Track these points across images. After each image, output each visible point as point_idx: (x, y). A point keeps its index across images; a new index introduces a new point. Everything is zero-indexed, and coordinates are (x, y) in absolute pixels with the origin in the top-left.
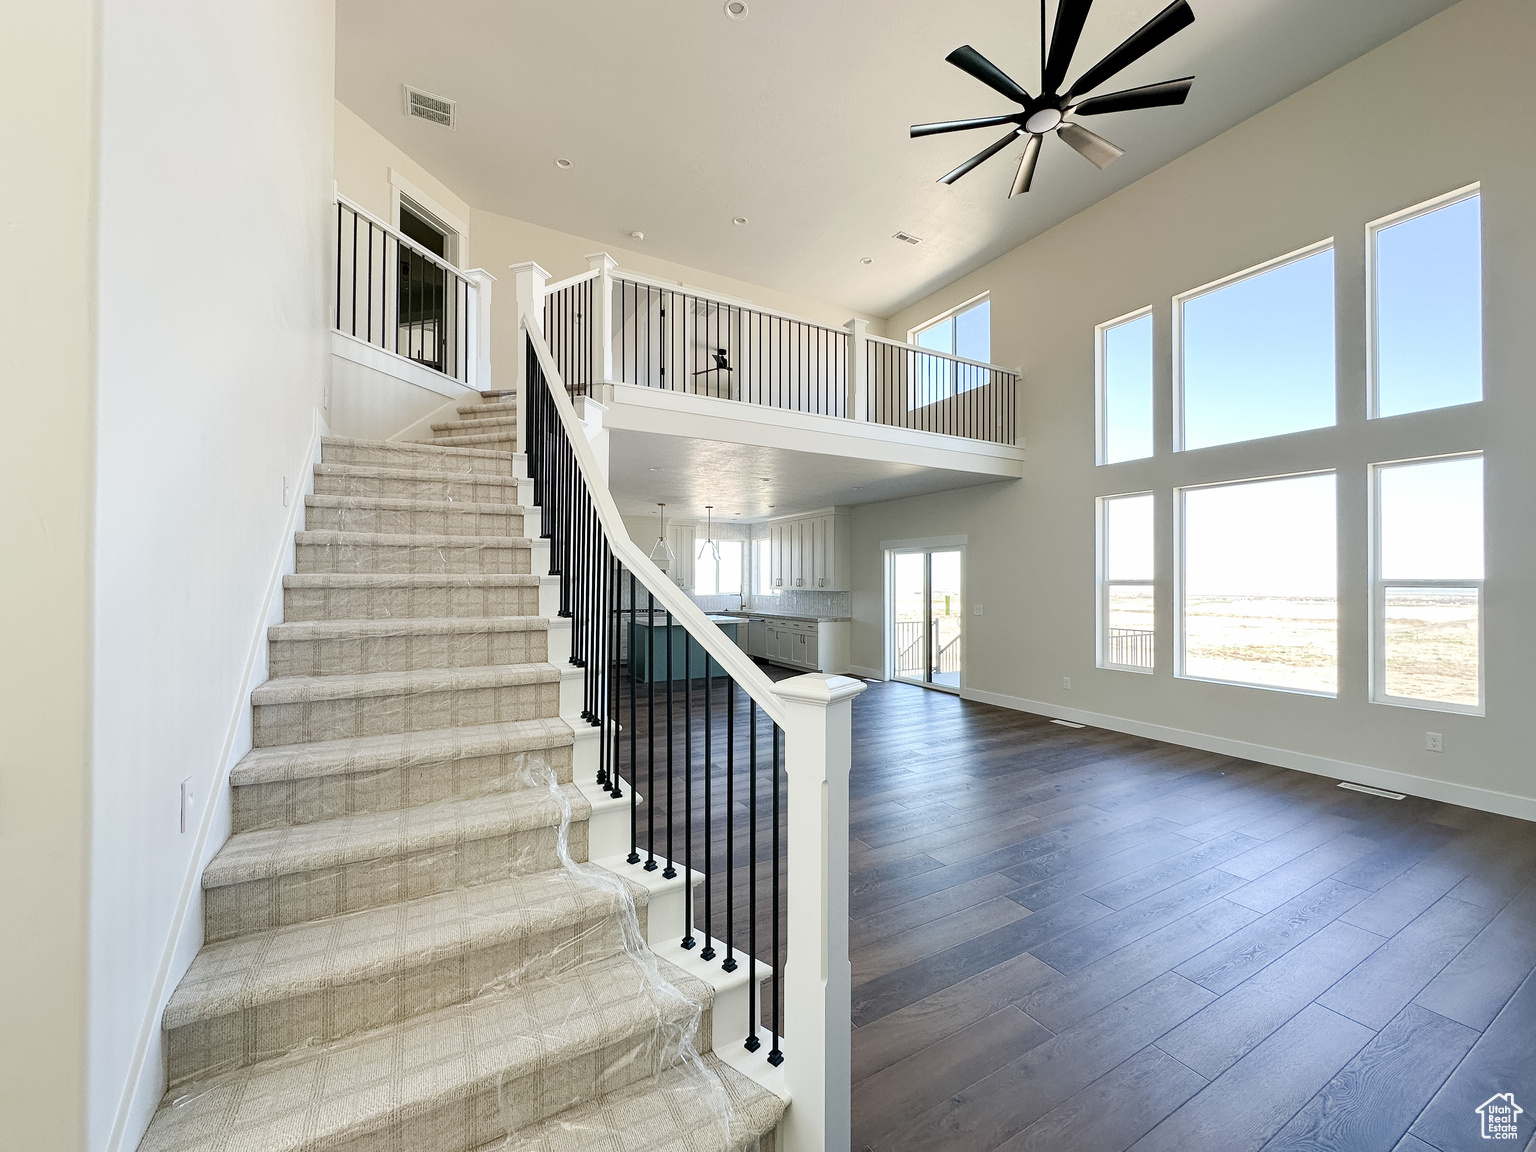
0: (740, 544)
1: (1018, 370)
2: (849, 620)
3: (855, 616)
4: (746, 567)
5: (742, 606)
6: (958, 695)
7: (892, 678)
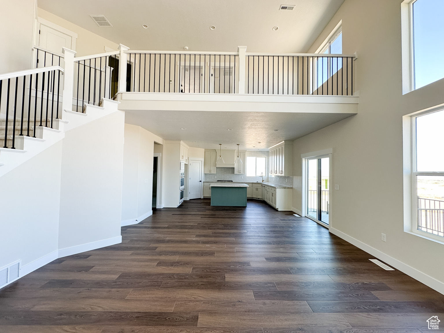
0: (265, 158)
1: (355, 54)
2: (292, 188)
3: (294, 187)
4: (267, 167)
5: (263, 181)
6: (328, 229)
7: (306, 216)
